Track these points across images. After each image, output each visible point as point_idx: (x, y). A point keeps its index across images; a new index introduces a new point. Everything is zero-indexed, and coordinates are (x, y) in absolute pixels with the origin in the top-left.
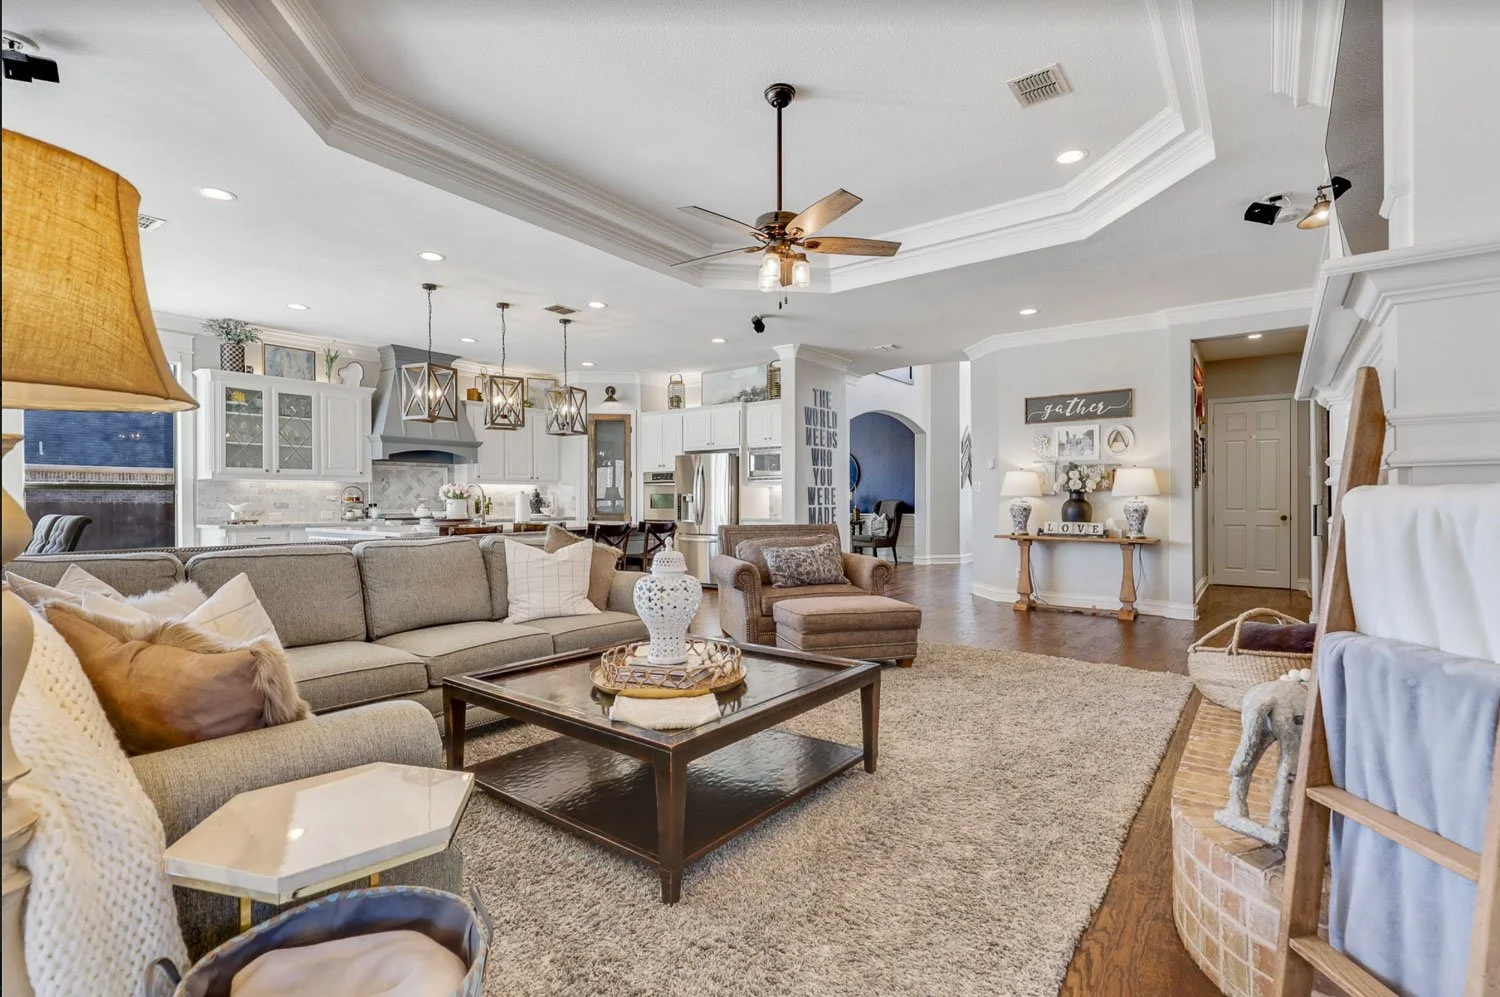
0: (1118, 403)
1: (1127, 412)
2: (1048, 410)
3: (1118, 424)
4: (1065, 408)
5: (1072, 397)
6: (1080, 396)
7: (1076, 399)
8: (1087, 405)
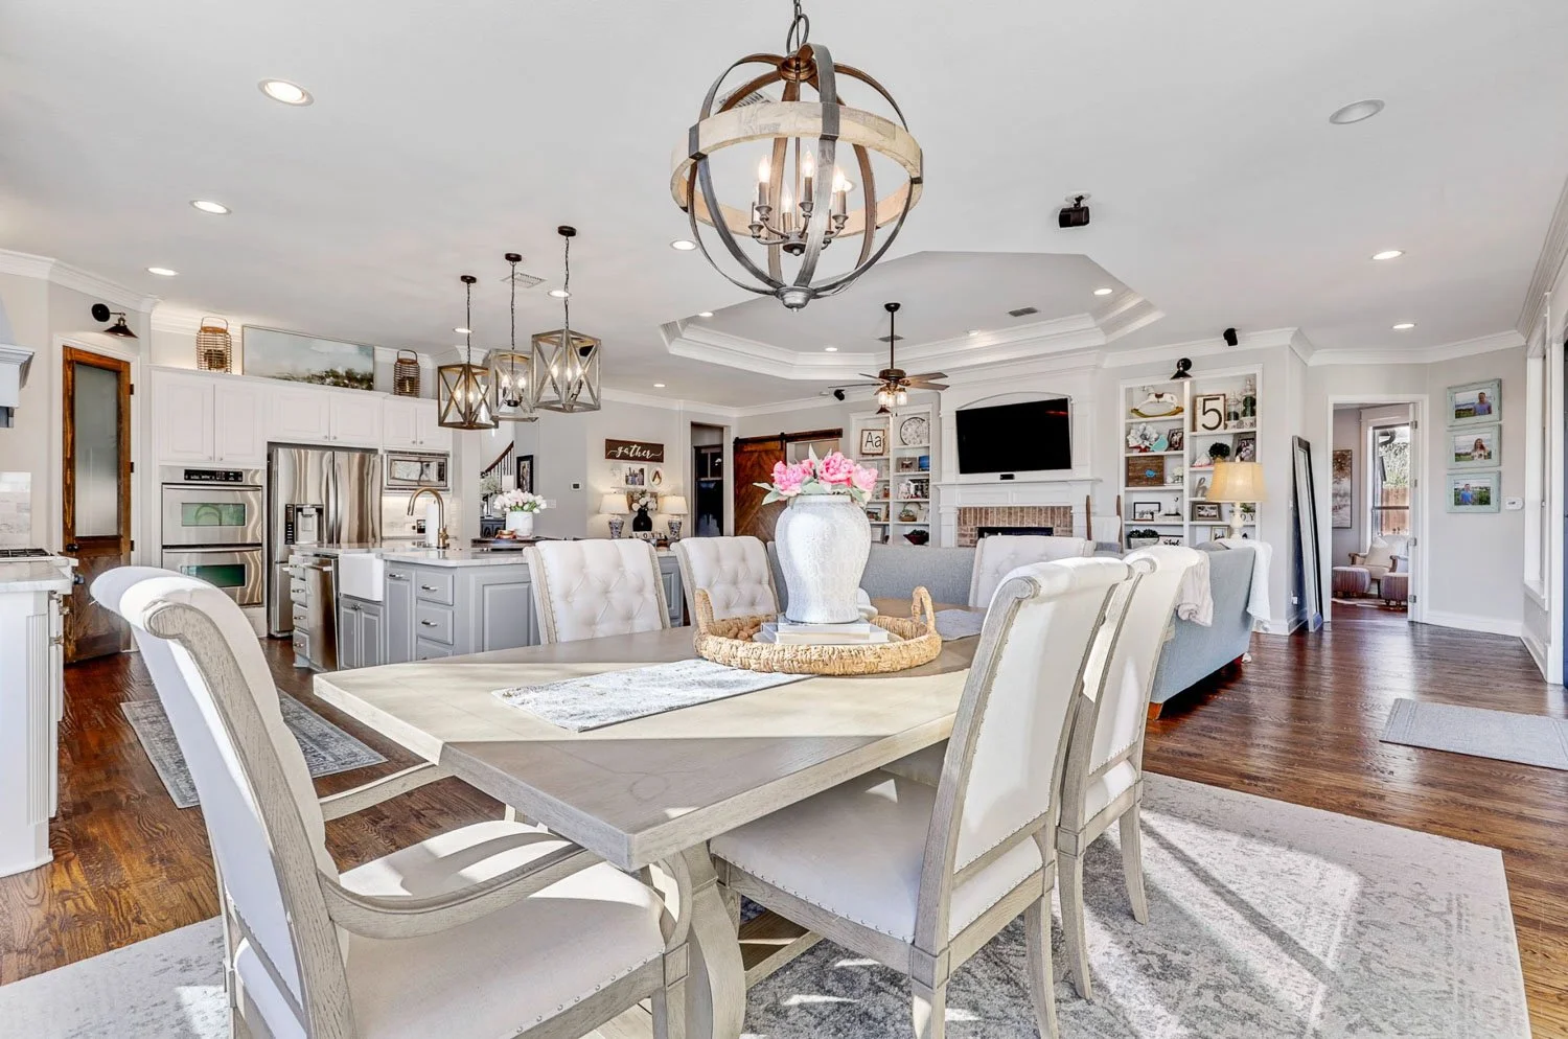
0: (656, 452)
1: (660, 459)
2: (620, 449)
3: (656, 466)
4: (630, 451)
5: (634, 443)
6: (639, 444)
7: (635, 446)
8: (641, 451)
